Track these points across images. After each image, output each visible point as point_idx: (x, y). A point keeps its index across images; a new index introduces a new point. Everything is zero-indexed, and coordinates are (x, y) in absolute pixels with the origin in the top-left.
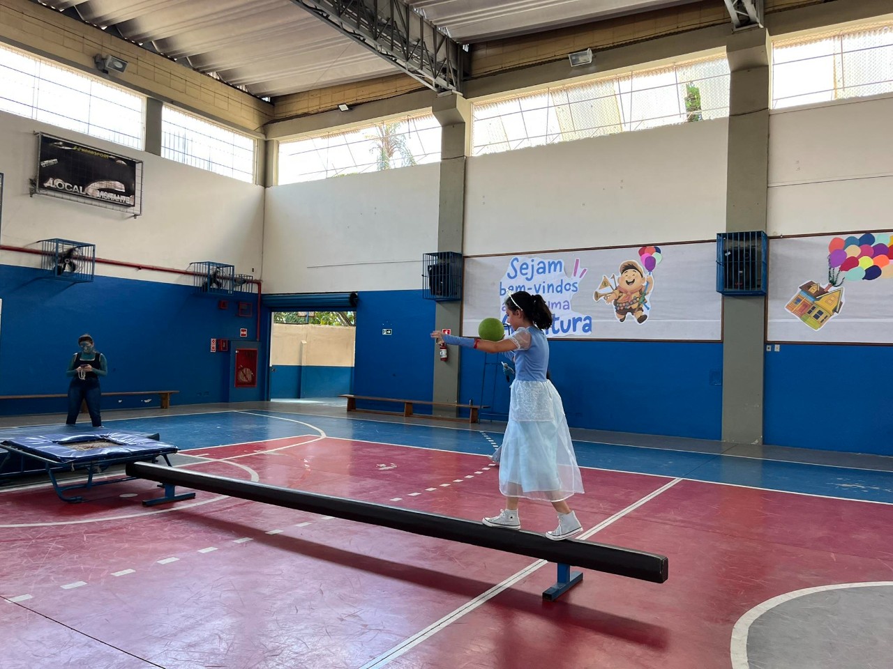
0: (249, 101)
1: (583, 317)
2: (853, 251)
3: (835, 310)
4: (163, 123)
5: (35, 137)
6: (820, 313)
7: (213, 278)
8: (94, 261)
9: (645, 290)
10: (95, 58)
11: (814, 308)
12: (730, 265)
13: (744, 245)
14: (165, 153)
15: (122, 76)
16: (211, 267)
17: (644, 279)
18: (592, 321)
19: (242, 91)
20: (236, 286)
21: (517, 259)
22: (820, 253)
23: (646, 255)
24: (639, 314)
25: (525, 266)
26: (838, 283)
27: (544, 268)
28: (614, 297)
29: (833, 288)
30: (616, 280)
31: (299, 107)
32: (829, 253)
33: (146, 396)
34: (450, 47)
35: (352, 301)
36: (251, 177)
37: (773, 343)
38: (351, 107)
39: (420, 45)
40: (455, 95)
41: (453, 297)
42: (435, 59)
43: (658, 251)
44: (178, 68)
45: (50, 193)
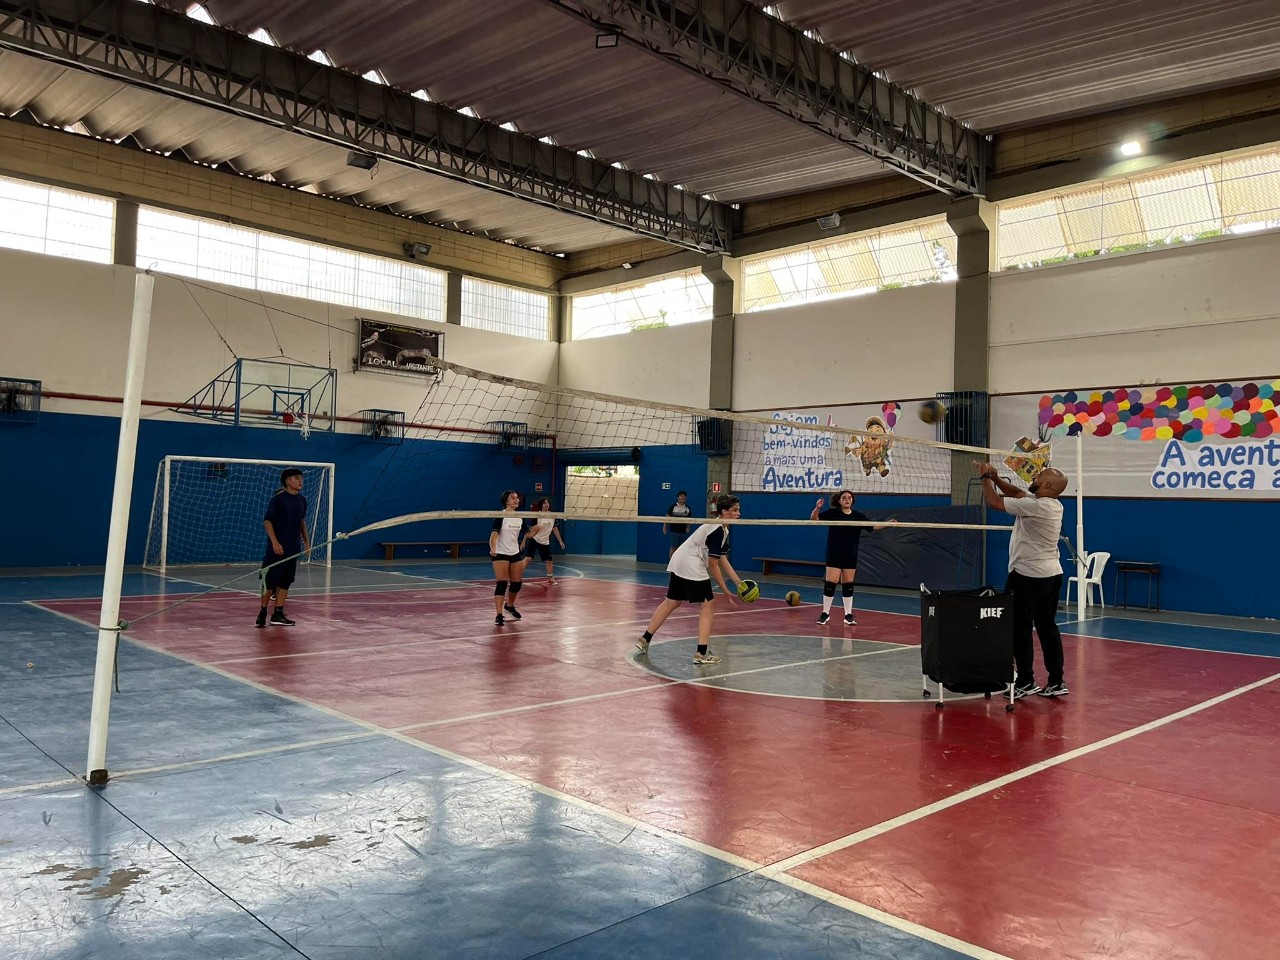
0: (542, 260)
1: (835, 471)
2: (1059, 408)
4: (463, 294)
5: (356, 322)
7: (507, 436)
8: (404, 425)
9: (887, 445)
10: (404, 245)
11: (1027, 464)
12: (952, 422)
13: (968, 402)
14: (464, 322)
15: (426, 258)
16: (506, 426)
17: (887, 435)
18: (844, 475)
19: (536, 251)
20: (530, 442)
21: (778, 415)
22: (1029, 412)
23: (888, 411)
24: (882, 468)
26: (1047, 439)
28: (860, 451)
29: (1042, 444)
30: (863, 435)
31: (591, 262)
32: (1038, 411)
33: (448, 547)
34: (716, 211)
35: (634, 456)
36: (546, 333)
38: (634, 265)
39: (680, 216)
40: (721, 256)
41: (725, 451)
42: (699, 225)
43: (898, 407)
44: (477, 241)
45: (369, 369)
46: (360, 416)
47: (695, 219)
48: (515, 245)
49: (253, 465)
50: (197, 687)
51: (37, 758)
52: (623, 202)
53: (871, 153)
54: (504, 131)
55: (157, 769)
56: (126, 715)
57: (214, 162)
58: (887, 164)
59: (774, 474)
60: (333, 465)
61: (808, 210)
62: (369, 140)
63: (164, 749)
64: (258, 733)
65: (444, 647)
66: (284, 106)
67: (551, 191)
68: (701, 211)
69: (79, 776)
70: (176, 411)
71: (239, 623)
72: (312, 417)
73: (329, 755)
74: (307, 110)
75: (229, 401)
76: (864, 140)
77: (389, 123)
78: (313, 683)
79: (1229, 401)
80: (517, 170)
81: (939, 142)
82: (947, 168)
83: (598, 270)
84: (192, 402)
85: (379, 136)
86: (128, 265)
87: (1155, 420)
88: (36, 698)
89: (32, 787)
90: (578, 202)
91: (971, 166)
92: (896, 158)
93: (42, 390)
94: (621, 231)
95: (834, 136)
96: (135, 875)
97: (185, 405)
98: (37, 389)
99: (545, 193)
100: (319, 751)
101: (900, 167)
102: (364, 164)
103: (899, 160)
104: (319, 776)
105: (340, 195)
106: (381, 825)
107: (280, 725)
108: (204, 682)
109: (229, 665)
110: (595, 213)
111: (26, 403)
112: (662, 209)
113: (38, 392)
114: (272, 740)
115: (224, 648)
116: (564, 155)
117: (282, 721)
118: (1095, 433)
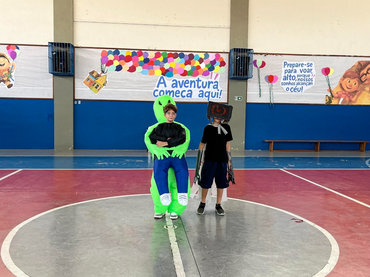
2: (111, 57)
3: (104, 85)
6: (98, 86)
9: (11, 70)
11: (95, 83)
12: (56, 59)
13: (62, 49)
17: (10, 64)
22: (96, 57)
23: (11, 50)
24: (8, 83)
26: (105, 72)
29: (103, 74)
32: (101, 57)
37: (78, 100)
43: (18, 48)
79: (183, 61)
87: (154, 66)
118: (128, 71)
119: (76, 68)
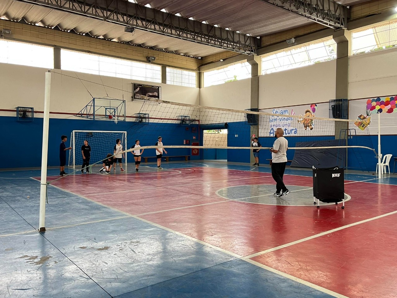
0: (193, 60)
1: (294, 129)
2: (374, 104)
3: (368, 124)
4: (167, 73)
5: (132, 84)
7: (183, 121)
8: (149, 118)
9: (312, 119)
10: (147, 57)
11: (362, 123)
12: (335, 110)
13: (341, 103)
14: (168, 82)
15: (154, 61)
16: (182, 117)
17: (312, 115)
18: (297, 130)
19: (191, 57)
20: (191, 122)
21: (274, 110)
22: (363, 105)
23: (313, 107)
24: (311, 127)
25: (277, 112)
26: (369, 115)
27: (282, 113)
28: (303, 122)
29: (368, 117)
30: (304, 116)
31: (210, 60)
32: (366, 105)
33: (165, 158)
34: (252, 39)
35: (226, 126)
36: (195, 85)
37: (351, 136)
38: (224, 60)
39: (239, 42)
40: (253, 55)
41: (256, 123)
42: (246, 45)
43: (316, 106)
44: (171, 55)
45: (137, 100)
46: (135, 116)
47: (244, 43)
48: (184, 55)
49: (101, 133)
50: (78, 203)
51: (25, 224)
52: (219, 38)
53: (303, 16)
54: (176, 16)
55: (61, 227)
56: (55, 211)
57: (84, 33)
58: (309, 19)
59: (273, 130)
60: (126, 132)
61: (283, 38)
62: (131, 22)
63: (64, 221)
64: (93, 216)
65: (157, 190)
66: (103, 13)
67: (193, 36)
68: (246, 40)
69: (37, 229)
70: (76, 116)
71: (94, 183)
72: (119, 116)
73: (113, 223)
74: (111, 13)
75: (92, 112)
76: (301, 11)
77: (138, 16)
78: (113, 201)
80: (182, 30)
81: (329, 10)
82: (332, 19)
83: (212, 62)
84: (80, 113)
85: (135, 21)
86: (58, 69)
88: (28, 207)
89: (22, 233)
90: (203, 39)
91: (342, 17)
92: (313, 17)
93: (34, 110)
94: (218, 48)
95: (290, 11)
96: (48, 258)
97: (78, 114)
98: (32, 110)
99: (191, 37)
100: (110, 222)
101: (315, 20)
102: (130, 31)
103: (314, 17)
104: (109, 229)
105: (125, 42)
106: (125, 244)
107: (101, 214)
108: (80, 201)
109: (89, 196)
110: (209, 43)
111: (29, 115)
112: (232, 40)
113: (33, 112)
114: (97, 219)
115: (88, 191)
116: (198, 23)
117: (101, 213)
118: (387, 112)
119: (349, 114)
